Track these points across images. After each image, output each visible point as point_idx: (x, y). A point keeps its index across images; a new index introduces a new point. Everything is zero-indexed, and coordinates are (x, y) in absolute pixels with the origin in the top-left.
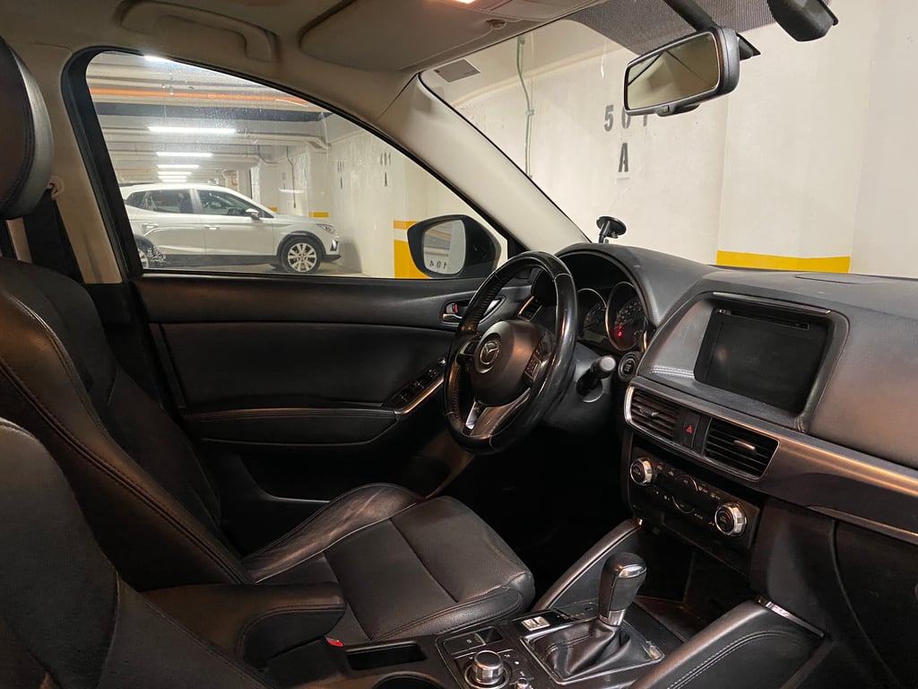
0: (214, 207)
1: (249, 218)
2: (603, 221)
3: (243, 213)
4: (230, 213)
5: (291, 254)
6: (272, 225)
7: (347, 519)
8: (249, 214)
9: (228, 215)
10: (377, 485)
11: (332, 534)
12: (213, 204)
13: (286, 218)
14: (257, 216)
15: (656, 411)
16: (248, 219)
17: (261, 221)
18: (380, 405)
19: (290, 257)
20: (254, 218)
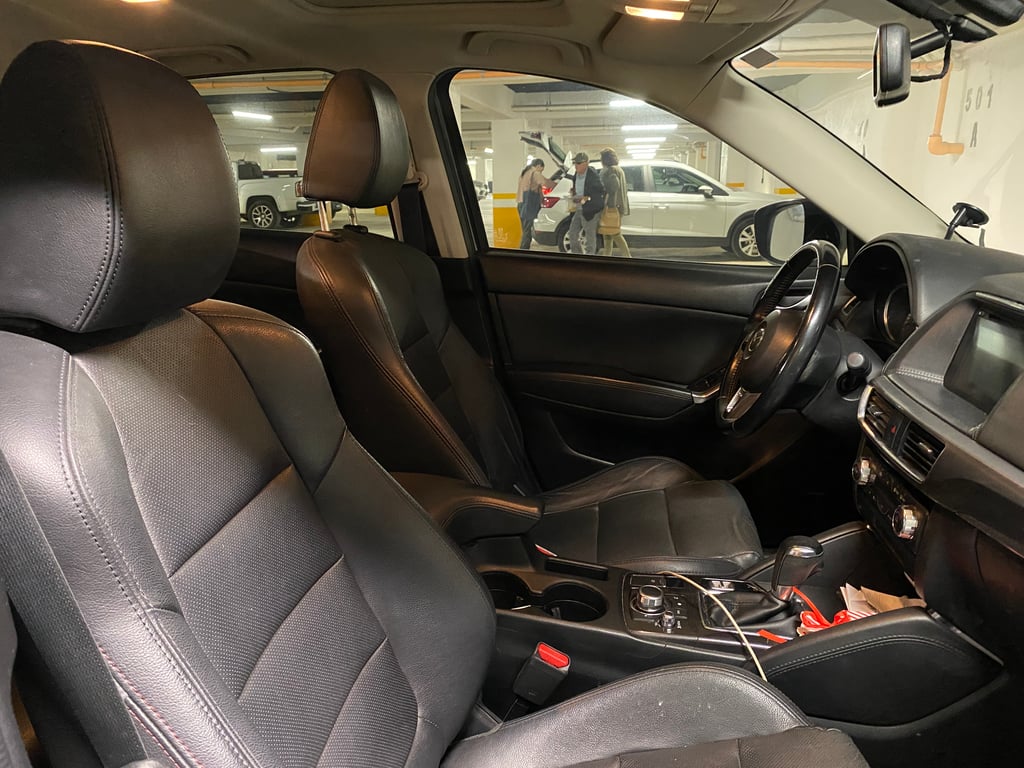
0: (672, 184)
1: (702, 196)
2: (959, 207)
3: (697, 191)
4: (685, 191)
5: (743, 236)
6: (726, 204)
7: (628, 481)
8: (702, 192)
9: (682, 192)
10: (660, 458)
11: (610, 492)
12: (672, 180)
13: (743, 195)
14: (710, 193)
15: (881, 410)
16: (700, 197)
17: (714, 199)
18: (685, 387)
19: (741, 240)
20: (708, 196)
